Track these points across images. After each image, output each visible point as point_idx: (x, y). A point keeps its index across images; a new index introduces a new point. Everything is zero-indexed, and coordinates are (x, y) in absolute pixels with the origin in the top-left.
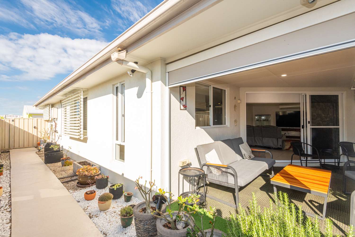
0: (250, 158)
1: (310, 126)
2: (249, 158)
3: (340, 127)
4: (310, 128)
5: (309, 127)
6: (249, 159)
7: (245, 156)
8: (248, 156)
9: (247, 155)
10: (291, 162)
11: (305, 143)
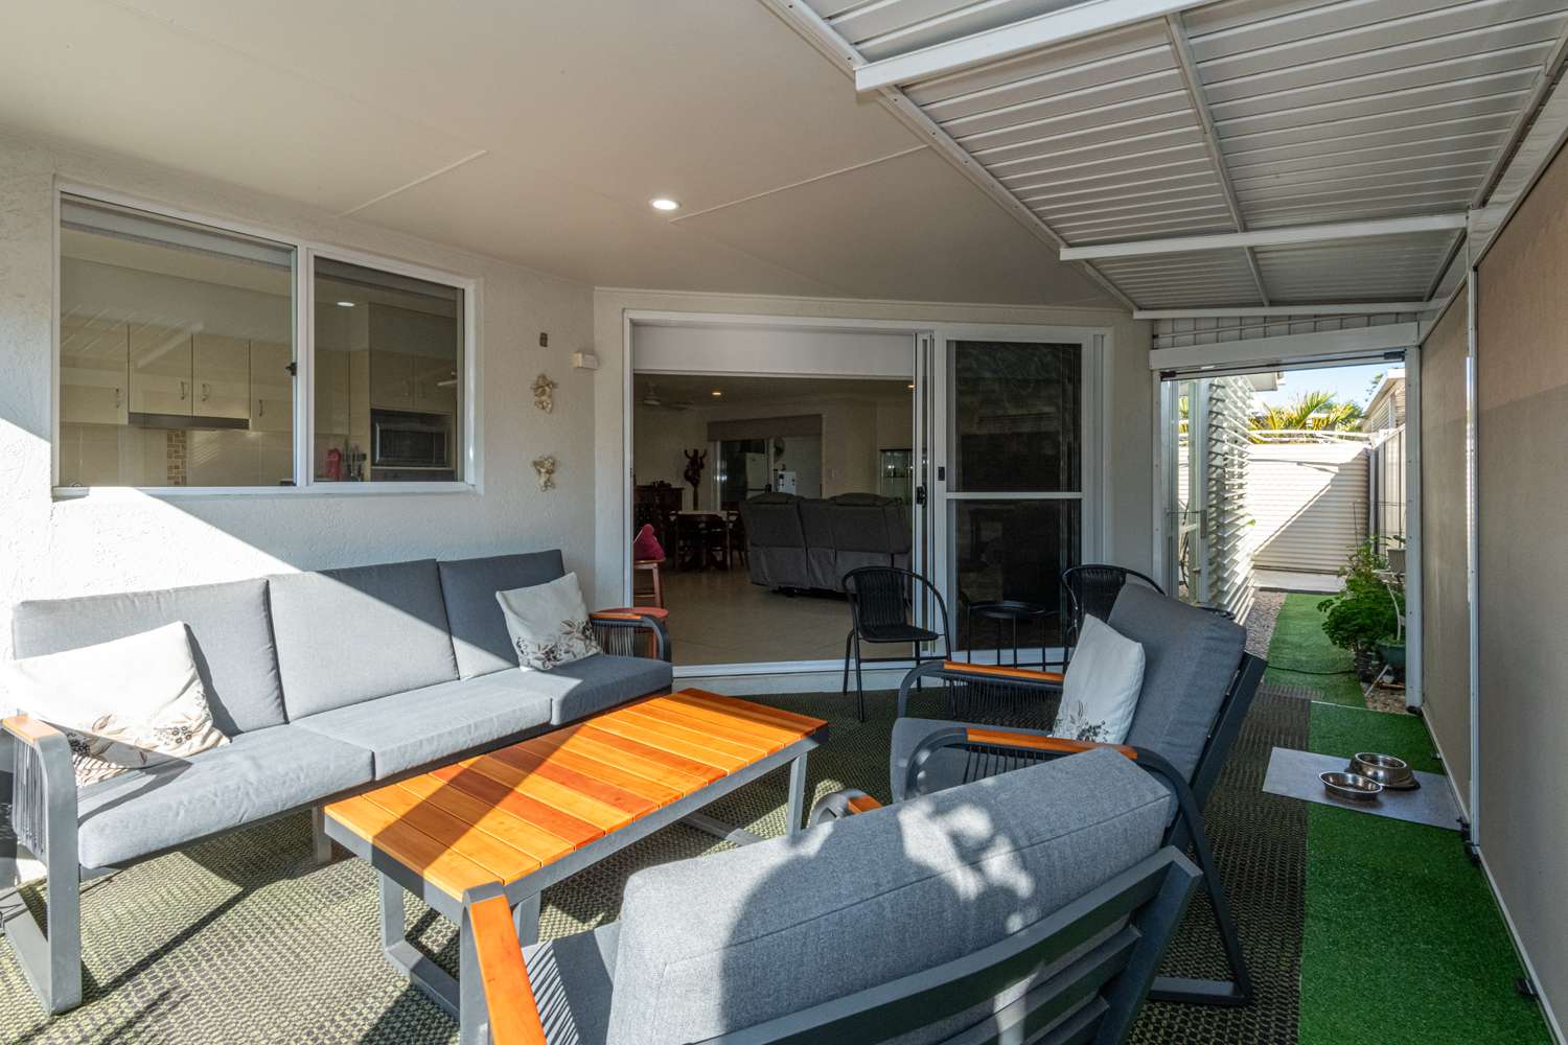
0: (549, 665)
1: (948, 491)
2: (538, 664)
3: (1085, 495)
4: (948, 500)
5: (942, 495)
6: (538, 670)
7: (522, 652)
8: (536, 649)
9: (530, 647)
10: (843, 667)
11: (917, 577)
